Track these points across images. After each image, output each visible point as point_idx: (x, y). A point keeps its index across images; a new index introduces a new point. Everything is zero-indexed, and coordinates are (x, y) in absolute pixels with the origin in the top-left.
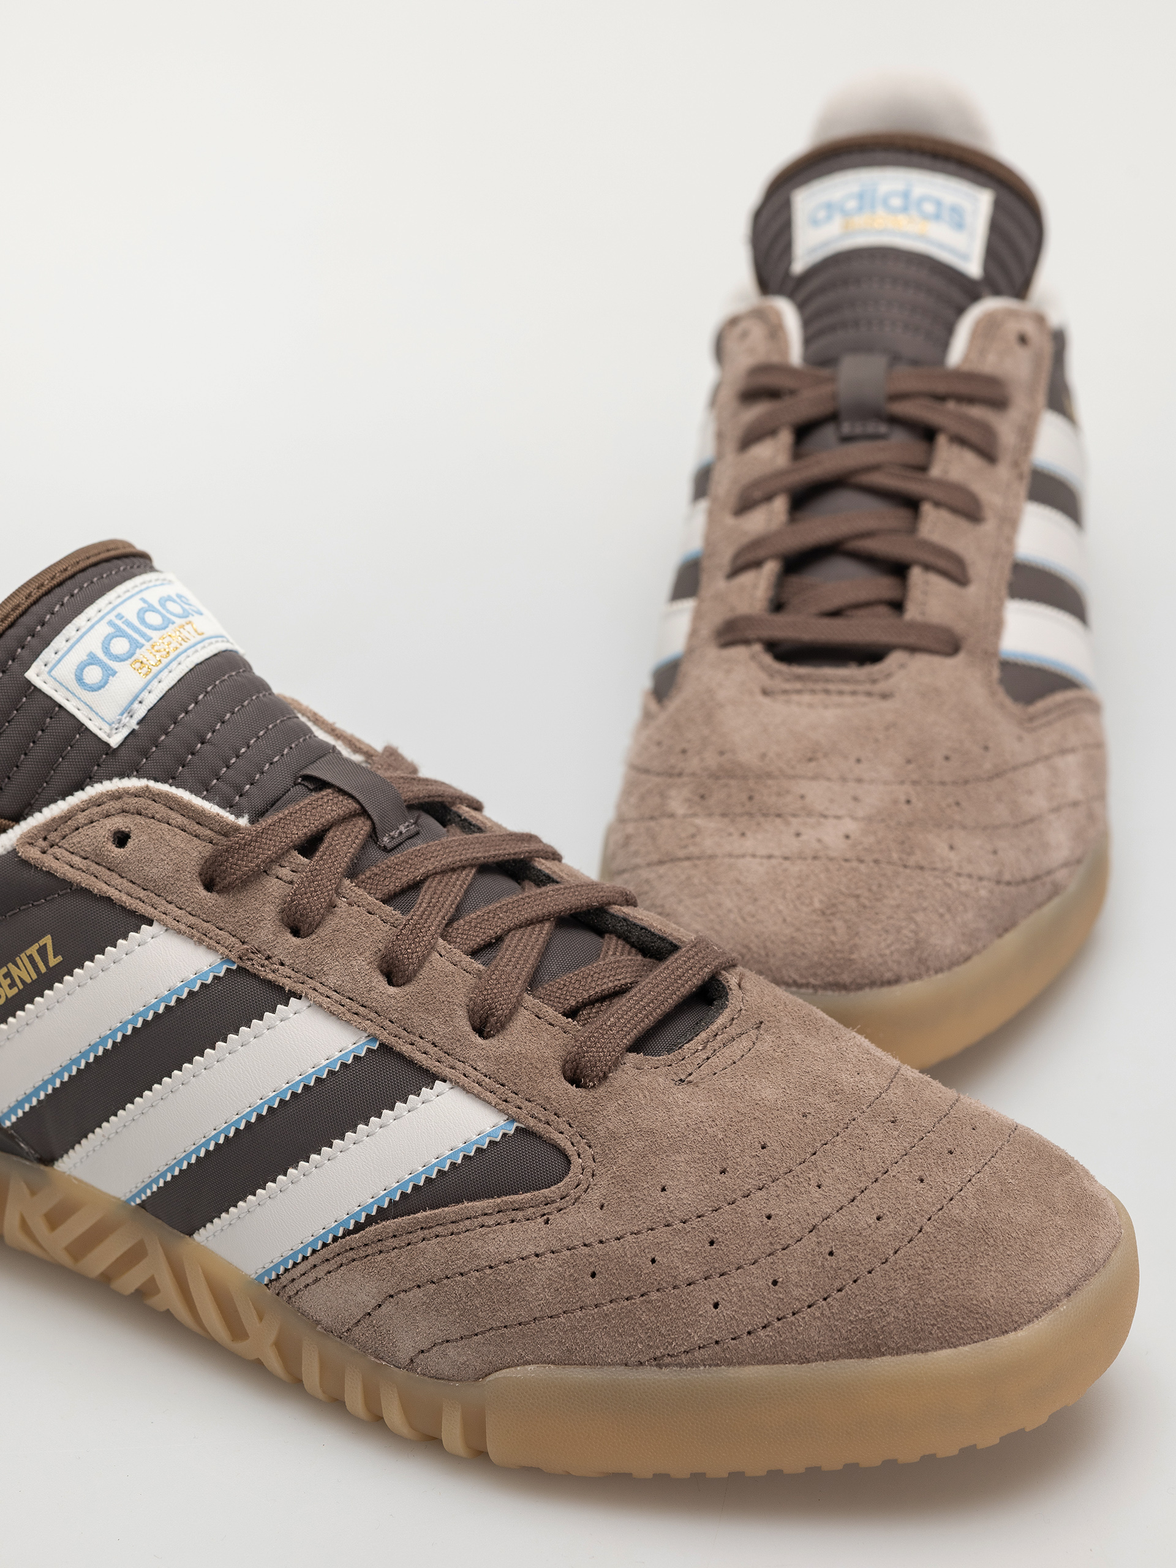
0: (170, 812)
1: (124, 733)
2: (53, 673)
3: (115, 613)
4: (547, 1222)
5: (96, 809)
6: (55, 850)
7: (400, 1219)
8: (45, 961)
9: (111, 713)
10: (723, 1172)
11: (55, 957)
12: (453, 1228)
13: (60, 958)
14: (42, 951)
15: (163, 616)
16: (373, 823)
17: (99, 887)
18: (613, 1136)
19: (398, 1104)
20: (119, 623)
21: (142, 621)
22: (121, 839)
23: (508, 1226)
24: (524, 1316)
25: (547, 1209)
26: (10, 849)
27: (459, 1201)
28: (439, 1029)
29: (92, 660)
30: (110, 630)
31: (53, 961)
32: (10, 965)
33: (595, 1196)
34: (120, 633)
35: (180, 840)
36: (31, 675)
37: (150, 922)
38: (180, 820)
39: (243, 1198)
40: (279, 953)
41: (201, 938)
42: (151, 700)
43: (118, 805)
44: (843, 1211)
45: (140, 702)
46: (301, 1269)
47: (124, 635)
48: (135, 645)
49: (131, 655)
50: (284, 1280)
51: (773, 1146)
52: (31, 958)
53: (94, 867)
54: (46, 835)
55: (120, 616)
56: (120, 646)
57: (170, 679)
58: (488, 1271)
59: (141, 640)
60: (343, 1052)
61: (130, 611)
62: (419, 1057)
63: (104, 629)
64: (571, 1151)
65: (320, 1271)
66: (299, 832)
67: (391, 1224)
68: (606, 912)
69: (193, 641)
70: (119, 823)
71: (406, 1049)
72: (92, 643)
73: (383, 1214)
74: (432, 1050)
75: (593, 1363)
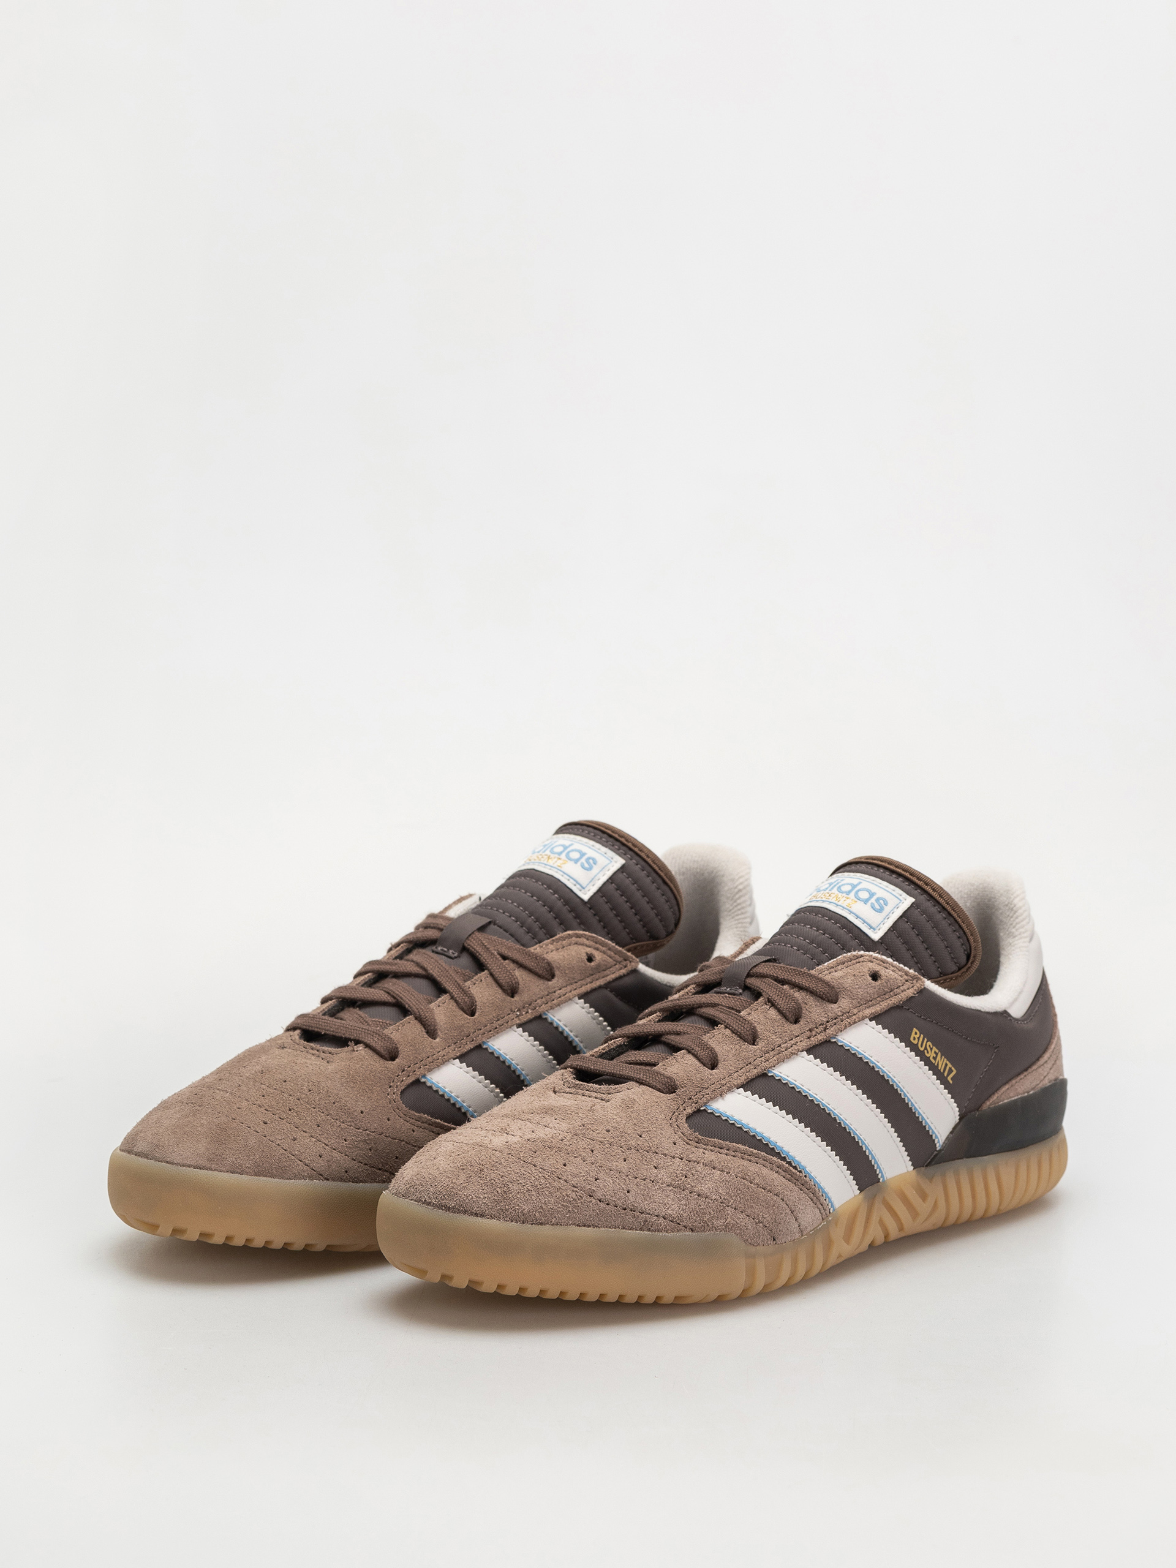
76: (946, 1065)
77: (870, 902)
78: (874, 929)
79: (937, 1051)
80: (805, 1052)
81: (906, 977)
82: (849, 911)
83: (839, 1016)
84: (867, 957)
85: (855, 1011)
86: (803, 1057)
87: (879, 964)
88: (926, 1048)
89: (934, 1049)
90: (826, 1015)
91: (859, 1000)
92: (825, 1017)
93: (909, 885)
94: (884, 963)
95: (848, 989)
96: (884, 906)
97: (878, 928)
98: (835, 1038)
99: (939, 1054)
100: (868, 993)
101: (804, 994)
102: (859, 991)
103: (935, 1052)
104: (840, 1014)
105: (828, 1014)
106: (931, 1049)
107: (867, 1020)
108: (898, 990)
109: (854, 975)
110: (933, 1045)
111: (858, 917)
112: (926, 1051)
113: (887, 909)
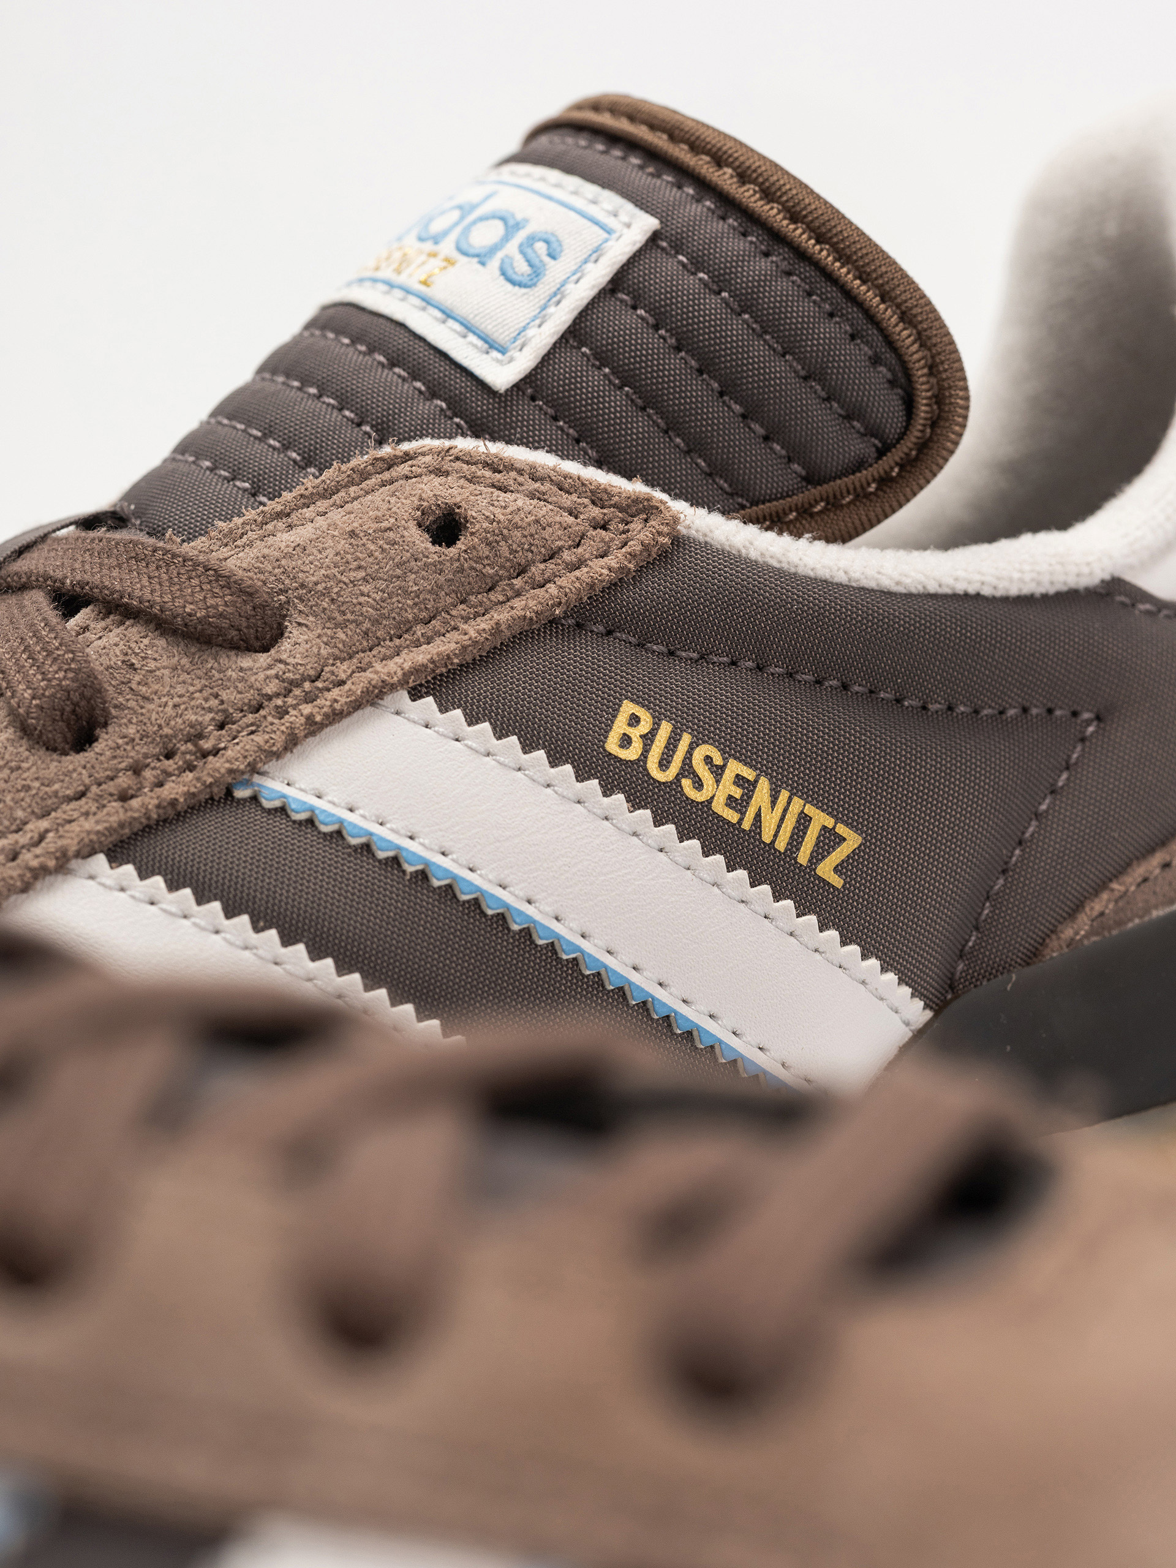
76: (804, 821)
77: (500, 255)
78: (503, 351)
79: (749, 774)
80: (101, 859)
81: (595, 512)
82: (423, 299)
83: (269, 698)
84: (428, 459)
85: (343, 669)
86: (92, 877)
87: (472, 480)
88: (687, 769)
89: (735, 768)
90: (214, 703)
91: (367, 625)
92: (210, 710)
93: (658, 175)
94: (497, 471)
95: (320, 587)
96: (547, 259)
97: (519, 342)
98: (248, 783)
99: (764, 785)
100: (406, 593)
101: (134, 631)
102: (365, 589)
103: (739, 780)
104: (271, 688)
105: (224, 695)
106: (718, 772)
107: (402, 697)
108: (550, 565)
109: (353, 534)
110: (726, 755)
111: (448, 315)
112: (686, 783)
113: (555, 271)
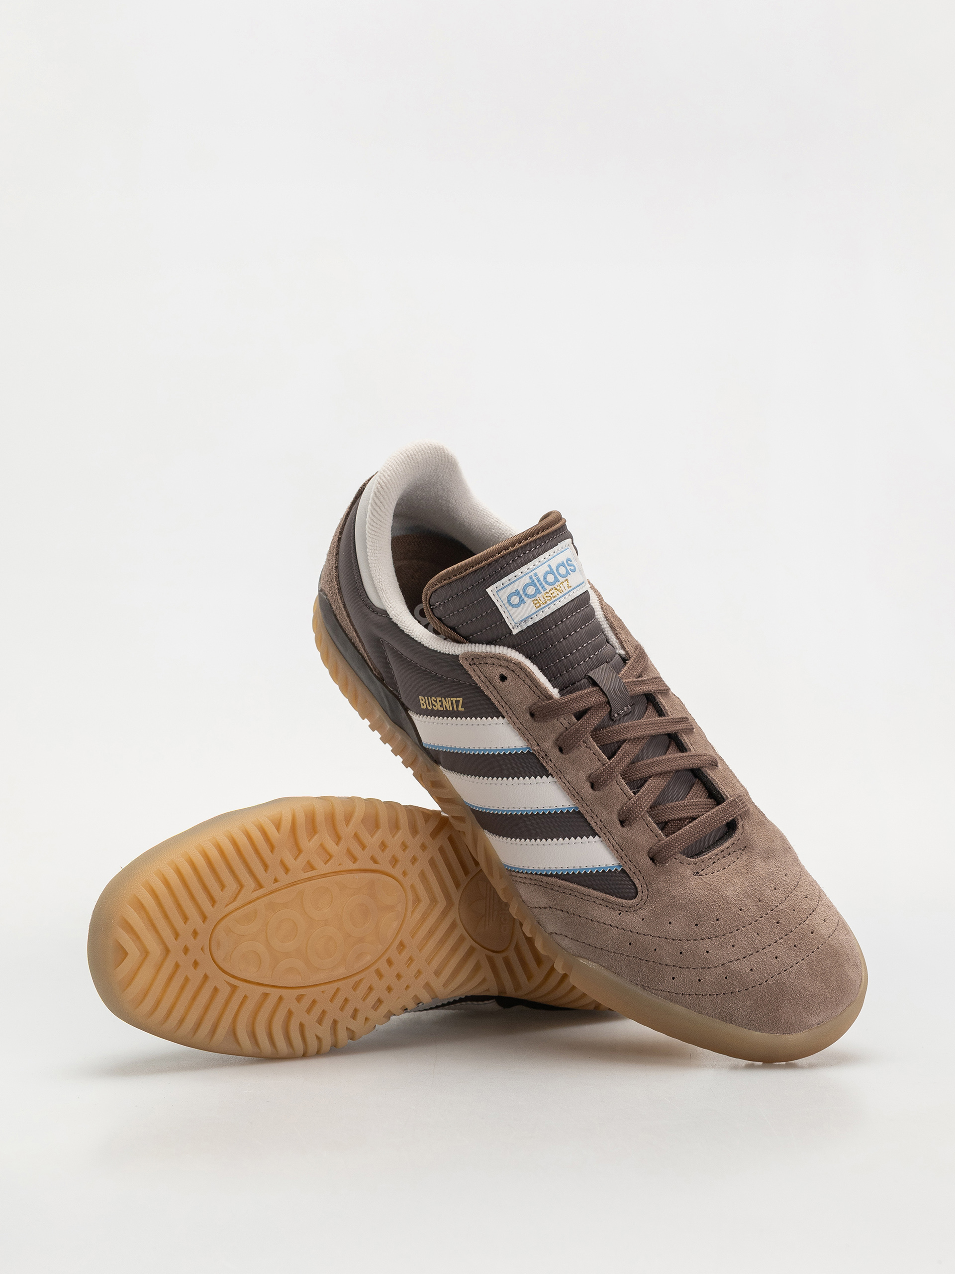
0: (526, 677)
1: (520, 629)
2: (499, 593)
3: (534, 572)
4: (620, 914)
5: (496, 661)
6: (475, 667)
7: (565, 882)
8: (457, 708)
9: (517, 619)
10: (697, 925)
11: (462, 707)
12: (582, 896)
13: (463, 709)
14: (457, 702)
15: (555, 577)
16: (611, 709)
17: (487, 693)
18: (658, 891)
19: (578, 838)
20: (534, 578)
21: (545, 578)
22: (503, 678)
23: (604, 908)
24: (598, 945)
25: (622, 909)
26: (457, 654)
27: (589, 887)
28: (605, 816)
29: (517, 593)
30: (529, 581)
31: (460, 709)
32: (443, 698)
33: (642, 913)
34: (533, 583)
35: (527, 692)
36: (489, 590)
37: (504, 717)
38: (529, 683)
39: (507, 837)
40: (551, 757)
41: (522, 734)
42: (536, 619)
43: (506, 664)
44: (738, 961)
45: (531, 618)
46: (521, 875)
47: (535, 586)
48: (538, 591)
49: (534, 595)
50: (514, 874)
51: (722, 921)
52: (452, 701)
53: (488, 683)
54: (475, 659)
55: (536, 575)
56: (531, 590)
57: (548, 612)
58: (590, 921)
59: (541, 590)
60: (563, 807)
61: (541, 572)
62: (593, 824)
63: (526, 580)
64: (640, 889)
65: (528, 881)
66: (578, 707)
67: (560, 882)
68: (700, 770)
69: (565, 592)
70: (504, 672)
71: (589, 818)
72: (519, 586)
73: (557, 876)
74: (599, 823)
75: (619, 974)
